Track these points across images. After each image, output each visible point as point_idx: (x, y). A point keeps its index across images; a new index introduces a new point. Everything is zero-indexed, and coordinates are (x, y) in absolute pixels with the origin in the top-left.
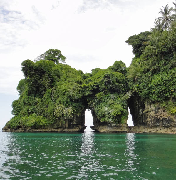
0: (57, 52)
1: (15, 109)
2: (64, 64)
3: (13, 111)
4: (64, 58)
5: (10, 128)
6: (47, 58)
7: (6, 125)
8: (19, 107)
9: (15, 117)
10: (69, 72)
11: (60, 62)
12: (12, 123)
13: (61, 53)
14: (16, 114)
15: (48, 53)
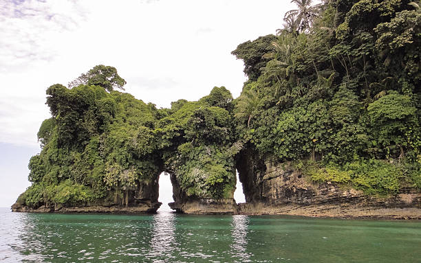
0: (110, 71)
1: (33, 173)
2: (122, 91)
3: (30, 175)
4: (122, 82)
5: (24, 205)
6: (93, 82)
7: (18, 200)
8: (42, 168)
9: (34, 186)
10: (131, 106)
11: (116, 88)
12: (28, 196)
13: (116, 72)
14: (37, 181)
15: (93, 72)
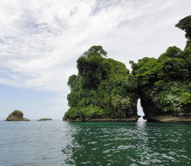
0: (100, 48)
1: (70, 102)
2: (107, 58)
3: (69, 103)
4: (105, 53)
5: (68, 117)
7: (65, 116)
8: (74, 100)
9: (71, 109)
11: (104, 57)
12: (70, 113)
13: (102, 49)
14: (72, 106)
15: (91, 50)
